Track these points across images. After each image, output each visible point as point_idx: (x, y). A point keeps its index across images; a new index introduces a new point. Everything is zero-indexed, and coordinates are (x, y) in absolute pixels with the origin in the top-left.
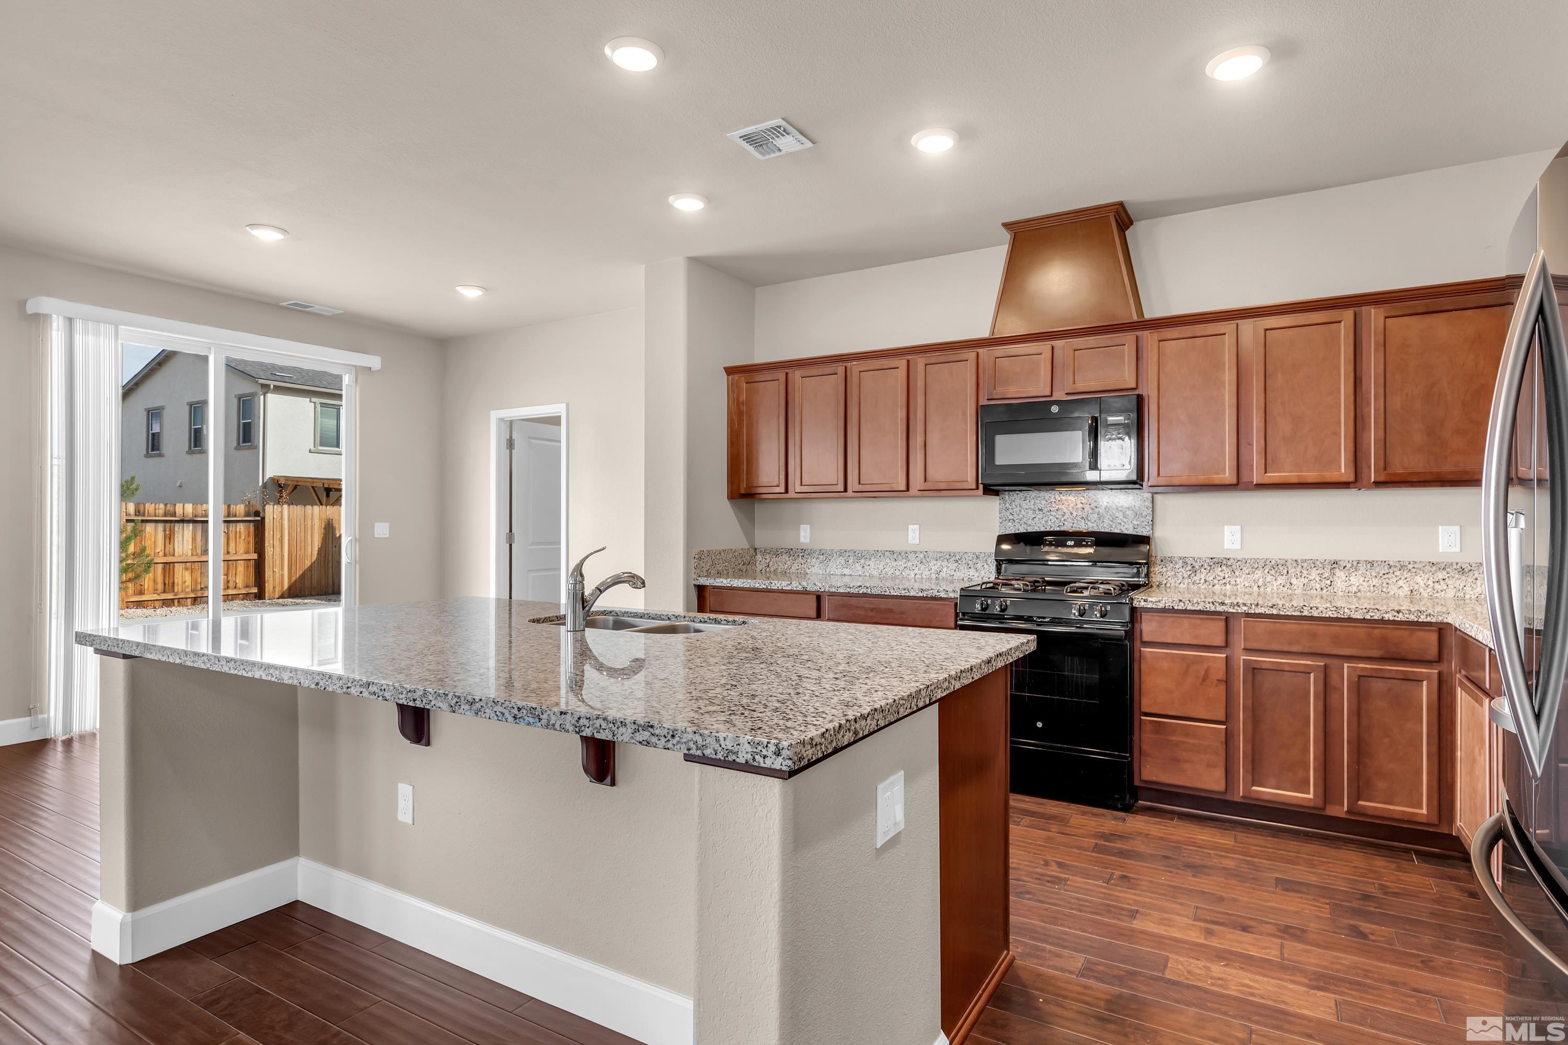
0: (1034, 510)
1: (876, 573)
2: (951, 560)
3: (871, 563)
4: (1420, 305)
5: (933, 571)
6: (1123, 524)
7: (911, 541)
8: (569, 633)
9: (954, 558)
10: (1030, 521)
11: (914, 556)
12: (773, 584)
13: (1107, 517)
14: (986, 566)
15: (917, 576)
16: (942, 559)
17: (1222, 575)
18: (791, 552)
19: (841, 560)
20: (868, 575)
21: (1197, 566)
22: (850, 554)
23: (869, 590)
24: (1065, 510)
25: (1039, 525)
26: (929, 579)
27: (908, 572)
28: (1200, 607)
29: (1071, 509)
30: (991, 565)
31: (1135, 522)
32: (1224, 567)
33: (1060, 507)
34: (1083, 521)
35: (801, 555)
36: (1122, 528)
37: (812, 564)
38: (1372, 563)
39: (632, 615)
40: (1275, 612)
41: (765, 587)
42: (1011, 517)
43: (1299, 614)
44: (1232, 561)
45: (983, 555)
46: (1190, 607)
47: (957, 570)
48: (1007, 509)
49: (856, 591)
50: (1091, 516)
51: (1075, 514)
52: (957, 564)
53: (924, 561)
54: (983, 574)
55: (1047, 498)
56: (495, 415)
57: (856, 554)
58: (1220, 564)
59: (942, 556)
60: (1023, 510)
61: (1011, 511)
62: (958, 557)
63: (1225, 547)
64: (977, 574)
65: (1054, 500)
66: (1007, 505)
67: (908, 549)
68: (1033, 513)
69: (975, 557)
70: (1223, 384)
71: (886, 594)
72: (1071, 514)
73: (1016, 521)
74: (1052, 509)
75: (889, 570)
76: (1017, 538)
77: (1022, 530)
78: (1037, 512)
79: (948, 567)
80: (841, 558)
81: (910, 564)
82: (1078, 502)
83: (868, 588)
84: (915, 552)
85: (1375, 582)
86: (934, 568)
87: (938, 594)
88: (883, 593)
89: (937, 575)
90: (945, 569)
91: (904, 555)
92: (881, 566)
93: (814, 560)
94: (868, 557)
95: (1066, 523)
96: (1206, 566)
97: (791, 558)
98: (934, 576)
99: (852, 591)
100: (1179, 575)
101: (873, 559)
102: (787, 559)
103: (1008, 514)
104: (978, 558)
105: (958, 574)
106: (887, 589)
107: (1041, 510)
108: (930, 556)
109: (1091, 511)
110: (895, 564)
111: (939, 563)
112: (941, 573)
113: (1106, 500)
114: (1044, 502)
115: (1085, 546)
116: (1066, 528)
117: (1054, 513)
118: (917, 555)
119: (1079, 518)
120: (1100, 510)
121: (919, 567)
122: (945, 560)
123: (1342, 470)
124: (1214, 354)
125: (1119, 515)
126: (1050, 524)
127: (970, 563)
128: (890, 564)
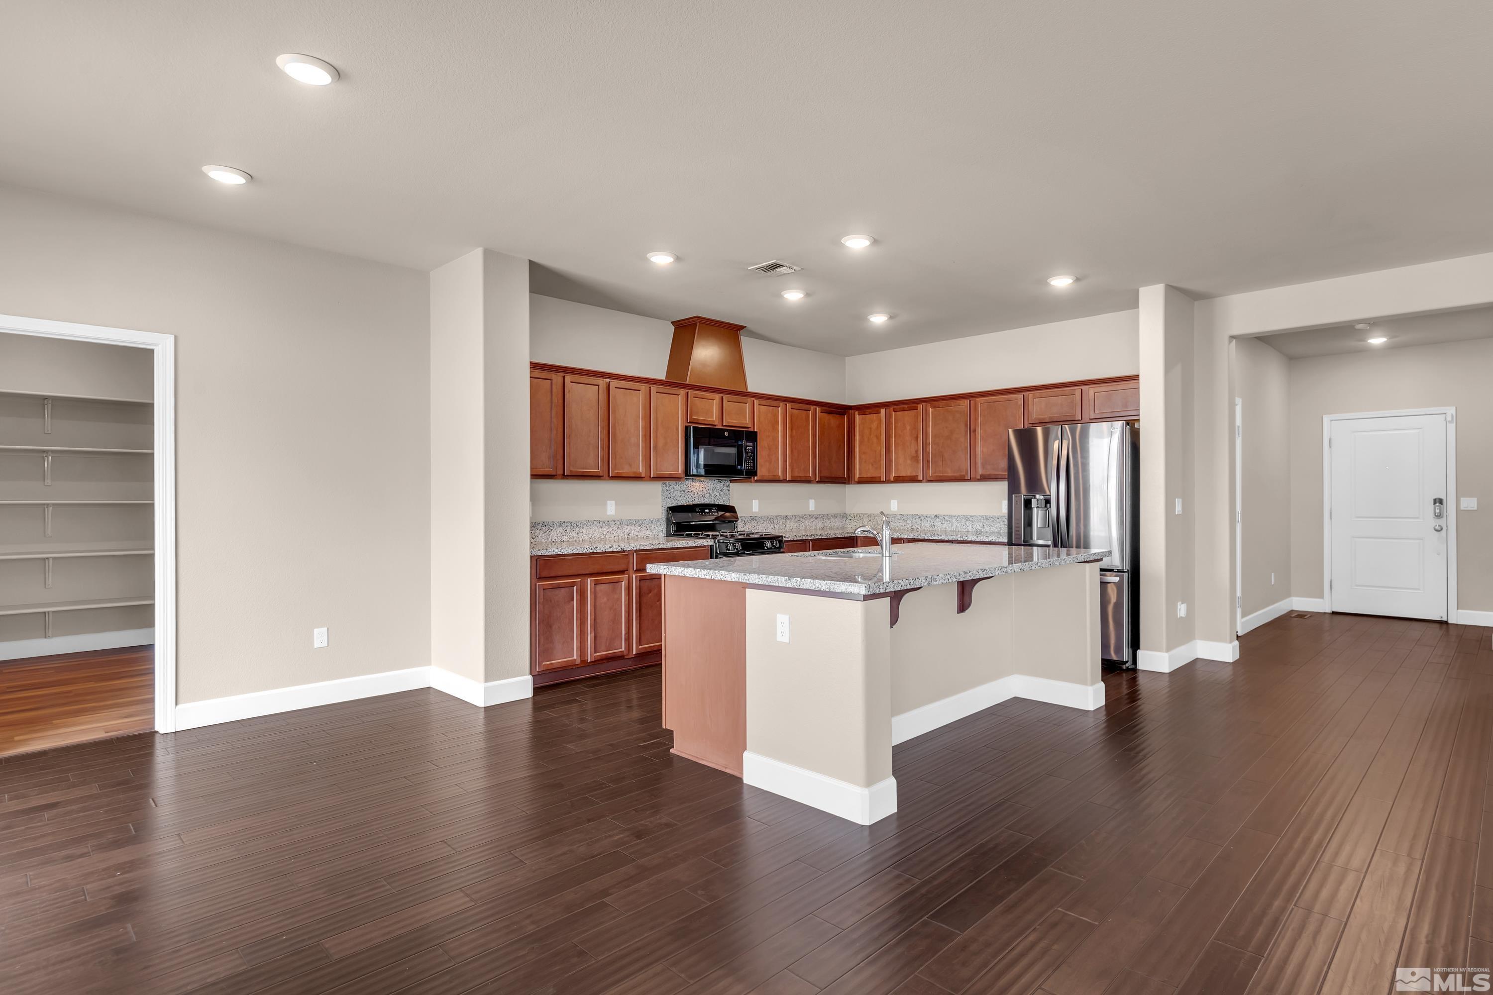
1: (587, 538)
3: (584, 531)
4: (828, 410)
5: (625, 533)
6: (719, 499)
7: (609, 513)
9: (638, 524)
10: (679, 498)
11: (613, 523)
13: (713, 495)
14: (656, 527)
15: (615, 537)
19: (561, 530)
20: (581, 540)
21: (746, 521)
22: (567, 524)
24: (695, 492)
25: (684, 501)
26: (623, 539)
27: (609, 535)
29: (697, 491)
30: (659, 527)
31: (724, 498)
32: (756, 519)
33: (693, 489)
34: (703, 498)
40: (821, 537)
42: (669, 496)
43: (826, 537)
45: (655, 520)
48: (667, 491)
50: (706, 495)
51: (699, 493)
52: (640, 527)
53: (620, 526)
54: (655, 533)
55: (687, 483)
57: (572, 524)
60: (675, 492)
61: (669, 492)
62: (641, 523)
63: (754, 511)
64: (651, 533)
66: (667, 488)
67: (610, 519)
68: (680, 493)
69: (650, 522)
70: (778, 431)
73: (672, 498)
74: (689, 491)
76: (674, 510)
77: (675, 504)
78: (682, 492)
79: (634, 530)
80: (561, 528)
81: (611, 529)
82: (701, 487)
84: (615, 521)
85: (797, 524)
89: (628, 536)
90: (633, 531)
91: (607, 523)
92: (591, 532)
94: (581, 526)
95: (695, 499)
96: (749, 521)
98: (626, 537)
101: (585, 527)
103: (668, 494)
104: (652, 522)
105: (641, 533)
107: (684, 491)
108: (623, 523)
109: (706, 492)
110: (601, 530)
111: (629, 527)
112: (630, 534)
113: (712, 486)
114: (685, 486)
115: (715, 512)
116: (695, 502)
117: (690, 493)
118: (615, 523)
119: (701, 496)
120: (710, 491)
121: (616, 531)
122: (633, 525)
123: (811, 475)
124: (775, 416)
125: (718, 494)
126: (688, 499)
127: (647, 526)
128: (597, 530)
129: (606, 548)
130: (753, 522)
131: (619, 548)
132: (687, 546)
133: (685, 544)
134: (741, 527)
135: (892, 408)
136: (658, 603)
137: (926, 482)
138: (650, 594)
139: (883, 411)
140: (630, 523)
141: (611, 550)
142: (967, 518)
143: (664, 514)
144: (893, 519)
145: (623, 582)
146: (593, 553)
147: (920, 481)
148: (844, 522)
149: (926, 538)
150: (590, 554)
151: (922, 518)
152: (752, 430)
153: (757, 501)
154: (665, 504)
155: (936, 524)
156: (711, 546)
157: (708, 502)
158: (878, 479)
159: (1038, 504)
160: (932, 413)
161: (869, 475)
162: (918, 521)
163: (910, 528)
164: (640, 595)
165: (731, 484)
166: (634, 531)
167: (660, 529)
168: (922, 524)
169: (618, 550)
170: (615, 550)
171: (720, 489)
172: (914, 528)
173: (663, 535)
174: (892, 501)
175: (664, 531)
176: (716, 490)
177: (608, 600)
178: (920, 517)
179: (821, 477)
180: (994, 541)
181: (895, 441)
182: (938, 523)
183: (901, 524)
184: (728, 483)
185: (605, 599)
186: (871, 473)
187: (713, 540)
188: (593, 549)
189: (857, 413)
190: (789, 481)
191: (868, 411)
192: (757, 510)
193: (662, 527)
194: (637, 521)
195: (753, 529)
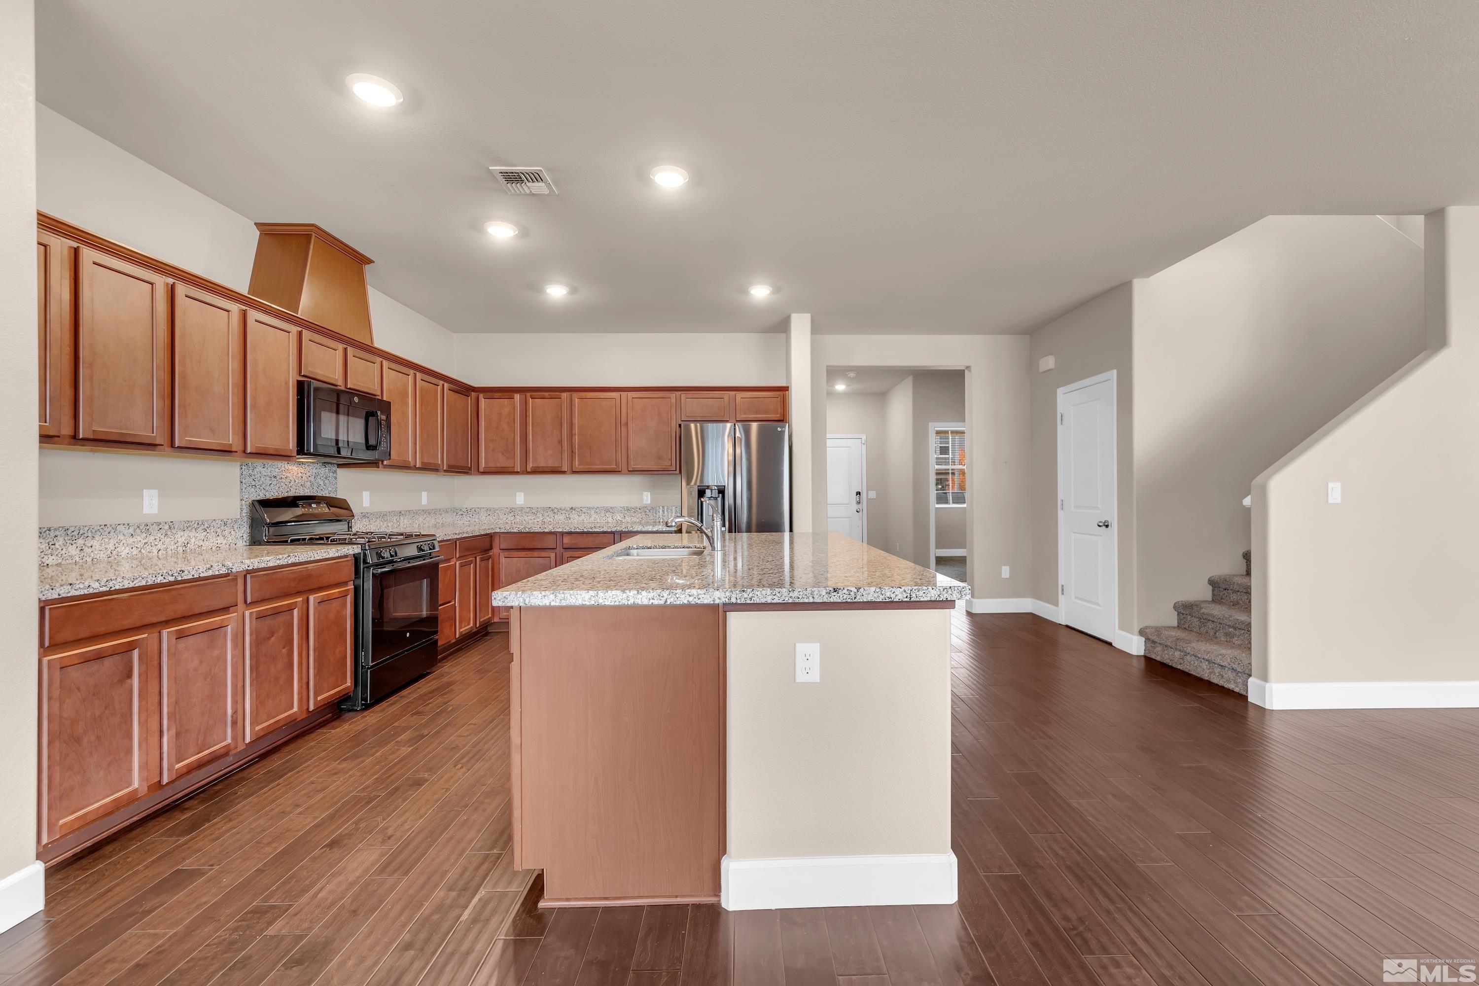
0: (271, 477)
1: (102, 556)
2: (200, 529)
3: (95, 543)
5: (179, 544)
6: (323, 490)
7: (146, 510)
8: (719, 552)
9: (201, 526)
10: (268, 487)
11: (157, 528)
14: (233, 533)
15: (160, 552)
16: (189, 529)
20: (89, 560)
21: (360, 518)
24: (291, 478)
25: (275, 491)
26: (176, 554)
27: (148, 548)
29: (295, 477)
30: (237, 531)
31: (329, 489)
33: (288, 475)
34: (302, 488)
42: (253, 483)
44: (369, 514)
45: (231, 521)
47: (205, 540)
50: (306, 483)
51: (297, 481)
52: (205, 533)
53: (169, 533)
54: (231, 541)
55: (279, 466)
59: (190, 526)
60: (262, 477)
61: (253, 477)
62: (206, 525)
63: (364, 506)
64: (225, 542)
65: (284, 469)
68: (270, 480)
69: (223, 524)
72: (295, 481)
73: (258, 487)
74: (283, 476)
75: (122, 549)
76: (266, 503)
77: (261, 495)
78: (273, 479)
81: (152, 538)
82: (299, 471)
84: (159, 523)
86: (181, 541)
89: (184, 548)
90: (193, 540)
91: (146, 528)
92: (111, 545)
94: (90, 534)
95: (292, 489)
96: (363, 518)
98: (180, 549)
101: (97, 537)
103: (252, 480)
104: (225, 524)
105: (207, 543)
107: (275, 477)
108: (176, 527)
109: (306, 480)
110: (131, 540)
111: (186, 534)
112: (189, 545)
113: (314, 471)
114: (277, 470)
116: (292, 493)
117: (283, 480)
118: (160, 527)
119: (299, 485)
120: (312, 479)
121: (162, 541)
122: (194, 530)
124: (406, 385)
125: (322, 483)
126: (281, 490)
127: (219, 530)
128: (124, 541)
129: (200, 571)
130: (365, 520)
131: (224, 569)
134: (358, 526)
135: (528, 395)
136: (284, 651)
137: (571, 474)
138: (273, 639)
139: (517, 396)
140: (188, 526)
141: (210, 573)
142: (607, 510)
143: (245, 511)
144: (519, 512)
145: (229, 627)
146: (177, 582)
147: (562, 473)
148: (455, 517)
149: (585, 530)
150: (170, 584)
151: (556, 511)
152: (380, 398)
153: (368, 493)
154: (247, 496)
155: (572, 516)
156: (356, 557)
157: (309, 494)
158: (511, 470)
159: (712, 494)
160: (578, 403)
161: (498, 465)
163: (541, 521)
164: (257, 643)
165: (341, 472)
166: (195, 538)
167: (239, 534)
168: (556, 516)
169: (221, 572)
170: (217, 573)
171: (325, 476)
173: (244, 543)
175: (246, 537)
176: (319, 477)
177: (201, 662)
178: (552, 510)
179: (449, 466)
180: (661, 530)
181: (532, 429)
182: (574, 515)
183: (530, 518)
184: (335, 468)
185: (196, 662)
186: (502, 462)
187: (360, 546)
188: (176, 574)
189: (481, 396)
190: (419, 469)
191: (496, 395)
192: (368, 505)
193: (243, 532)
194: (200, 523)
195: (365, 528)
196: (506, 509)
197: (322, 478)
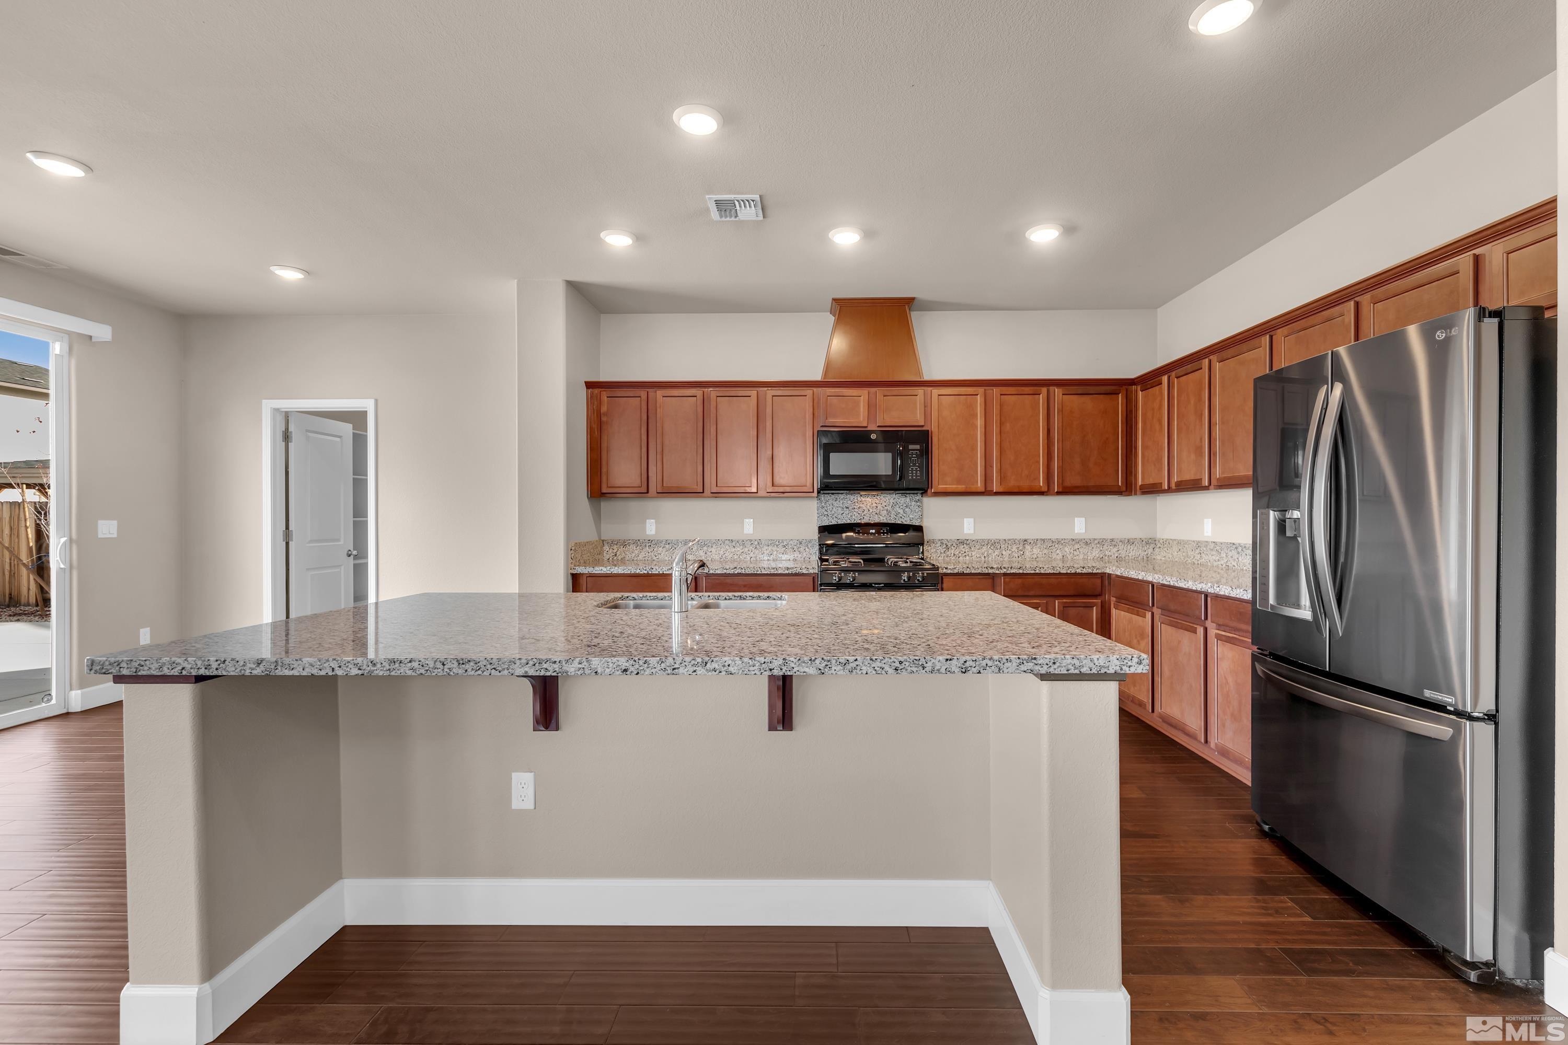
0: (843, 508)
1: (717, 557)
2: (780, 545)
3: (714, 550)
4: (1081, 389)
6: (903, 517)
7: (746, 531)
8: (676, 613)
9: (782, 544)
10: (840, 515)
11: (750, 543)
12: (654, 569)
13: (893, 512)
15: (752, 558)
16: (772, 545)
17: (964, 550)
18: (639, 543)
21: (950, 545)
23: (743, 570)
24: (865, 508)
25: (846, 519)
27: (744, 556)
28: (979, 571)
29: (868, 507)
31: (911, 516)
32: (965, 545)
33: (861, 505)
34: (877, 515)
35: (648, 545)
36: (902, 520)
37: (659, 552)
38: (1044, 540)
39: (652, 598)
41: (646, 572)
42: (826, 513)
44: (969, 541)
45: (805, 541)
46: (973, 571)
47: (784, 553)
48: (823, 507)
49: (732, 572)
50: (882, 512)
51: (871, 510)
52: (785, 549)
53: (758, 547)
54: (805, 555)
55: (852, 499)
56: (268, 406)
58: (962, 543)
59: (772, 543)
60: (834, 508)
61: (826, 508)
62: (785, 543)
63: (965, 532)
65: (857, 501)
66: (823, 504)
67: (745, 538)
68: (842, 510)
69: (799, 543)
70: (977, 427)
71: (758, 573)
72: (869, 510)
73: (830, 516)
74: (855, 507)
75: (729, 555)
77: (834, 523)
78: (845, 509)
79: (777, 552)
81: (746, 549)
82: (874, 502)
83: (742, 569)
84: (751, 541)
85: (1046, 551)
86: (766, 552)
87: (800, 571)
88: (755, 572)
89: (768, 558)
90: (775, 553)
91: (743, 543)
93: (661, 549)
94: (710, 545)
95: (865, 517)
96: (954, 545)
97: (638, 548)
98: (766, 558)
99: (728, 572)
100: (938, 551)
101: (714, 546)
102: (635, 548)
103: (825, 510)
104: (801, 543)
106: (759, 569)
107: (847, 508)
108: (763, 543)
109: (882, 509)
110: (734, 550)
111: (770, 548)
112: (772, 556)
113: (892, 501)
114: (849, 502)
115: (884, 533)
116: (865, 521)
117: (856, 510)
118: (752, 542)
119: (874, 513)
120: (889, 508)
121: (753, 551)
122: (775, 546)
123: (1041, 485)
124: (971, 407)
125: (901, 511)
126: (854, 517)
127: (795, 547)
128: (729, 550)
130: (963, 546)
132: (775, 572)
133: (773, 571)
135: (1174, 372)
139: (1165, 379)
143: (815, 534)
144: (1205, 549)
147: (1206, 488)
148: (1150, 550)
151: (1240, 550)
152: (924, 429)
153: (972, 520)
154: (817, 523)
156: (814, 577)
157: (885, 521)
160: (1218, 371)
162: (1234, 553)
165: (924, 499)
167: (812, 551)
171: (905, 505)
172: (1230, 565)
174: (1206, 520)
176: (897, 506)
178: (1236, 548)
179: (1063, 486)
184: (919, 497)
186: (1153, 478)
189: (1137, 389)
191: (1150, 383)
192: (972, 531)
193: (816, 549)
194: (781, 541)
195: (964, 555)
196: (1193, 543)
197: (901, 507)
